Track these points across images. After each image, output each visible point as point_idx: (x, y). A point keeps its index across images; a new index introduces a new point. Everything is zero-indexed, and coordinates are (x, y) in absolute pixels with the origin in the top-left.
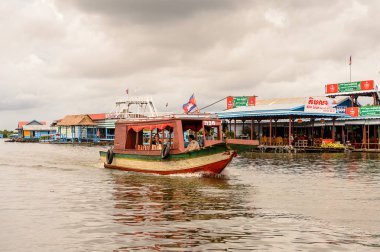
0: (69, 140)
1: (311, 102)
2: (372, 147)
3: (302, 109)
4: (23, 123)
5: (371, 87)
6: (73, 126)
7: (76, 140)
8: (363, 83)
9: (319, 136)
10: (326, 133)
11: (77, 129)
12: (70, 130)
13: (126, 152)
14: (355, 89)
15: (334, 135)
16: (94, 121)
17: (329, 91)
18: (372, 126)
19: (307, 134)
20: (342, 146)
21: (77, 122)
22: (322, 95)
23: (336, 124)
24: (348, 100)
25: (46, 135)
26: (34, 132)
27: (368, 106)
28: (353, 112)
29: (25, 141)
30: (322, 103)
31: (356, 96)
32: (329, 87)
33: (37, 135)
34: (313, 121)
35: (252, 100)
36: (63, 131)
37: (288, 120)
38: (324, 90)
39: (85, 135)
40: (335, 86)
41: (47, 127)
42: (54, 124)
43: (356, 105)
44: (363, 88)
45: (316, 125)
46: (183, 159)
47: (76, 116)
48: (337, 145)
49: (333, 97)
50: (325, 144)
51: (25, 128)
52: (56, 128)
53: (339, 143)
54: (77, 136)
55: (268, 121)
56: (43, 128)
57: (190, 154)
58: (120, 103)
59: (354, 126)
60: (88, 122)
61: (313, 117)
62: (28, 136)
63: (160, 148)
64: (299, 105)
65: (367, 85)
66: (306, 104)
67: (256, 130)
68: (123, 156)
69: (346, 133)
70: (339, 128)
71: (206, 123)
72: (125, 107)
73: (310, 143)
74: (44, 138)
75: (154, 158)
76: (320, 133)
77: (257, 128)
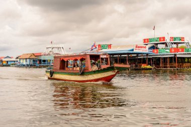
0: (24, 65)
1: (136, 47)
2: (164, 67)
3: (133, 50)
4: (2, 58)
5: (164, 40)
6: (26, 59)
7: (28, 65)
8: (160, 38)
9: (140, 63)
10: (144, 61)
11: (28, 60)
12: (25, 60)
13: (60, 71)
14: (157, 41)
15: (147, 62)
16: (36, 56)
17: (145, 42)
18: (164, 58)
19: (135, 62)
20: (151, 67)
21: (28, 57)
22: (142, 44)
23: (148, 57)
24: (154, 46)
25: (13, 63)
26: (8, 61)
27: (162, 49)
28: (156, 51)
29: (4, 66)
30: (141, 47)
31: (157, 44)
32: (145, 40)
33: (9, 63)
34: (138, 56)
35: (110, 46)
36: (21, 61)
37: (126, 56)
38: (143, 41)
39: (32, 63)
40: (148, 39)
41: (14, 59)
42: (17, 58)
43: (157, 48)
44: (160, 41)
45: (139, 57)
46: (91, 74)
47: (28, 54)
48: (149, 67)
49: (147, 45)
50: (143, 66)
51: (3, 60)
52: (18, 60)
53: (149, 65)
54: (28, 63)
55: (117, 56)
56: (12, 59)
57: (95, 72)
58: (48, 48)
59: (156, 58)
60: (33, 57)
61: (138, 54)
62: (5, 63)
63: (78, 69)
64: (131, 48)
65: (162, 39)
66: (135, 48)
67: (112, 60)
68: (58, 73)
69: (153, 61)
70: (149, 59)
71: (101, 56)
72: (50, 49)
73: (136, 66)
74: (13, 64)
75: (75, 74)
76: (141, 61)
77: (112, 59)
